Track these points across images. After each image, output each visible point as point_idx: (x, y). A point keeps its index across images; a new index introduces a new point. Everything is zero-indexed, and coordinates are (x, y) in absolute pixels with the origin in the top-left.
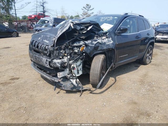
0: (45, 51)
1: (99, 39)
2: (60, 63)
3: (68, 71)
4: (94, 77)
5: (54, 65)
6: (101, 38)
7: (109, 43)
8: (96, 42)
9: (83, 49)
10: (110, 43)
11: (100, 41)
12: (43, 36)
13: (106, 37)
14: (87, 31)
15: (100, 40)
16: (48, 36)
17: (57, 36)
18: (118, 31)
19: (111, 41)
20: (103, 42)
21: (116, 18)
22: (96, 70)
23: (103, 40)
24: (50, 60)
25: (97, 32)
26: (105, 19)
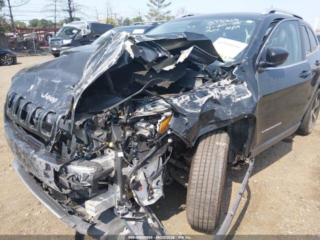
0: (44, 132)
1: (211, 89)
2: (91, 178)
3: (119, 195)
4: (201, 211)
5: (73, 184)
6: (216, 84)
7: (239, 99)
8: (206, 98)
9: (167, 125)
10: (243, 98)
11: (214, 94)
12: (42, 81)
13: (230, 81)
14: (176, 65)
15: (216, 91)
16: (55, 81)
17: (81, 85)
18: (260, 60)
19: (247, 93)
20: (224, 97)
21: (250, 22)
22: (209, 189)
23: (224, 89)
24: (57, 167)
25: (204, 67)
26: (220, 26)
